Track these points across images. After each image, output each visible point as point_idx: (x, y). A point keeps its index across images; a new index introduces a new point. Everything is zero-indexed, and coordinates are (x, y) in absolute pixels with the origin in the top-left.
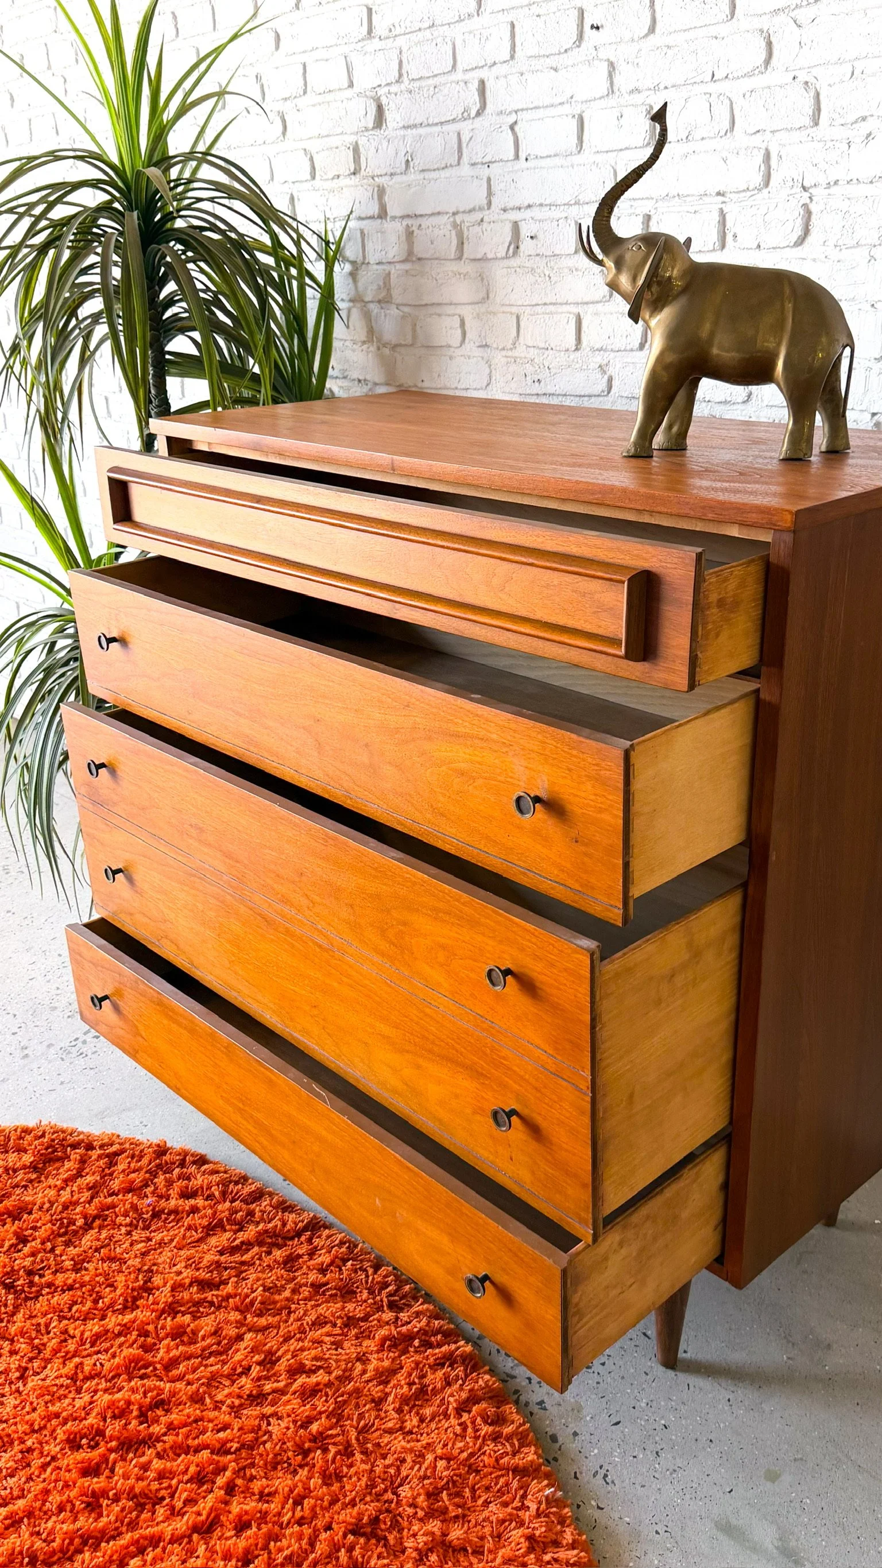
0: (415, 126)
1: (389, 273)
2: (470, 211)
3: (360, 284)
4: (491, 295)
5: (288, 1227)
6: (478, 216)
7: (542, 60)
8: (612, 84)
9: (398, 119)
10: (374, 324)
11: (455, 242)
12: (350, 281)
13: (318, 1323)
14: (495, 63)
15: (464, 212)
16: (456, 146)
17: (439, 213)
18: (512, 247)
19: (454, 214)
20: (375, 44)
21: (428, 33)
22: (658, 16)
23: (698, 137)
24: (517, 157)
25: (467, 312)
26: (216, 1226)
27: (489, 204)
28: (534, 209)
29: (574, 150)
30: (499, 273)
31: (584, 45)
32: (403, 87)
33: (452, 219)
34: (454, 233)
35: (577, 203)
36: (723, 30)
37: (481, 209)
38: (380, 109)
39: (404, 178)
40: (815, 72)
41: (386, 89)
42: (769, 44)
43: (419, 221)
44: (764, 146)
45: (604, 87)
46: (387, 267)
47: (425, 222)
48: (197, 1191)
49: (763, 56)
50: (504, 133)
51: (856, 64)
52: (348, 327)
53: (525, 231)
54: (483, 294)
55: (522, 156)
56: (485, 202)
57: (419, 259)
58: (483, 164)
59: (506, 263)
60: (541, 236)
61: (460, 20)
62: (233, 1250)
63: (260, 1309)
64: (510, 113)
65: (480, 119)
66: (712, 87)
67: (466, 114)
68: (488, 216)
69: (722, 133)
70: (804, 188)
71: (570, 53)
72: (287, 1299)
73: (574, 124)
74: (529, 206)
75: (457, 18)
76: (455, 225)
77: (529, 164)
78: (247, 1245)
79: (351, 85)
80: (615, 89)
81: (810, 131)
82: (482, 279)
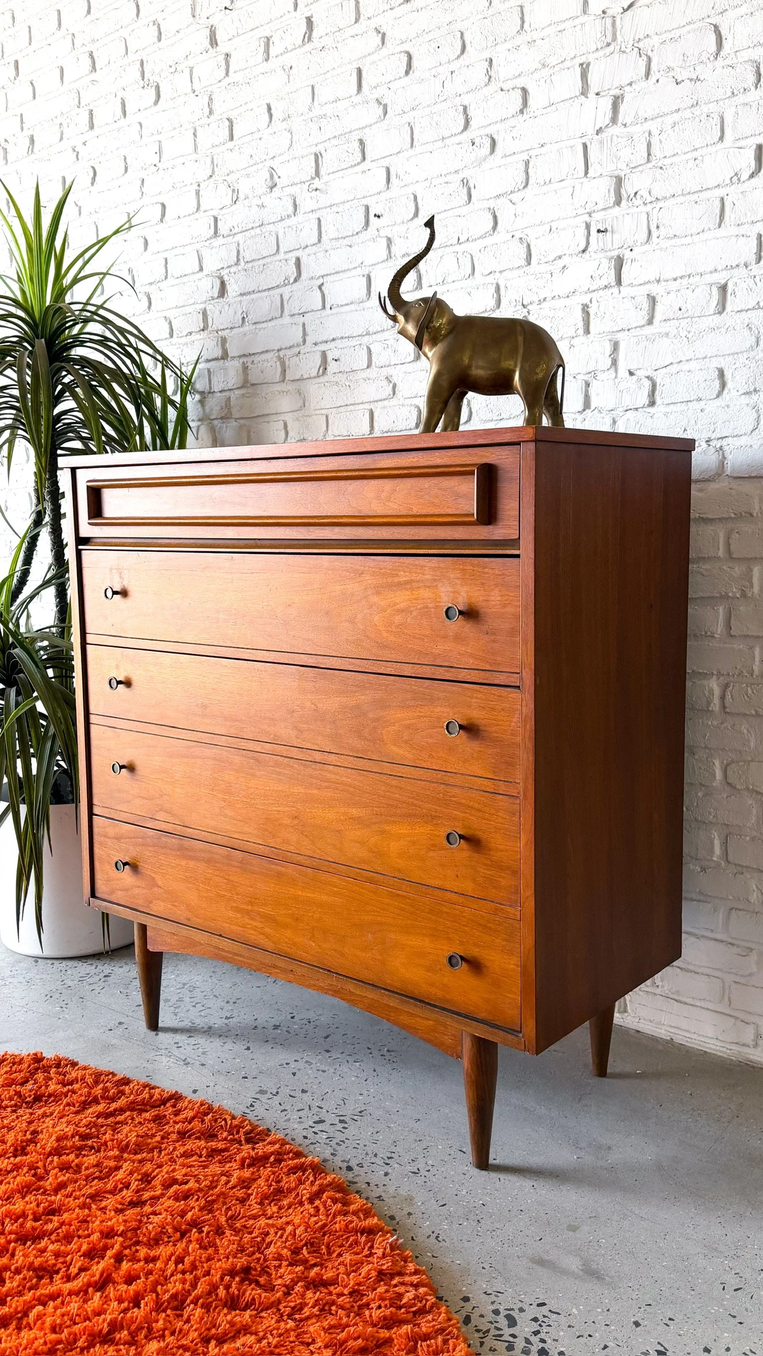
0: (249, 293)
1: (230, 397)
2: (290, 347)
3: (207, 408)
4: (307, 405)
5: (155, 1098)
6: (296, 350)
7: (341, 241)
8: (390, 252)
9: (237, 289)
10: (217, 435)
11: (279, 370)
12: (199, 406)
13: (186, 1155)
14: (307, 246)
15: (286, 348)
16: (279, 305)
17: (267, 351)
18: (322, 368)
19: (278, 350)
20: (220, 240)
21: (258, 231)
22: (420, 206)
23: (450, 281)
24: (324, 307)
25: (288, 418)
26: (91, 1102)
27: (304, 341)
28: (338, 341)
29: (365, 298)
30: (313, 389)
31: (369, 229)
32: (240, 268)
33: (276, 354)
34: (278, 363)
35: (368, 334)
36: (465, 210)
37: (298, 345)
38: (223, 284)
39: (241, 329)
40: (526, 231)
41: (227, 271)
42: (495, 218)
43: (252, 358)
44: (495, 282)
45: (384, 254)
46: (227, 394)
47: (257, 359)
48: (73, 1081)
49: (492, 224)
50: (314, 292)
51: (553, 224)
52: (197, 439)
53: (330, 356)
54: (301, 403)
55: (328, 306)
56: (301, 340)
57: (253, 385)
58: (299, 314)
59: (317, 380)
60: (342, 359)
61: (282, 220)
62: (107, 1115)
63: (134, 1150)
64: (319, 278)
65: (297, 284)
66: (458, 248)
67: (286, 281)
68: (303, 349)
69: (467, 276)
70: (523, 305)
71: (360, 235)
72: (158, 1142)
73: (364, 281)
74: (334, 340)
75: (279, 219)
76: (279, 358)
77: (333, 311)
78: (122, 1111)
79: (201, 269)
80: (392, 255)
81: (525, 269)
82: (300, 394)
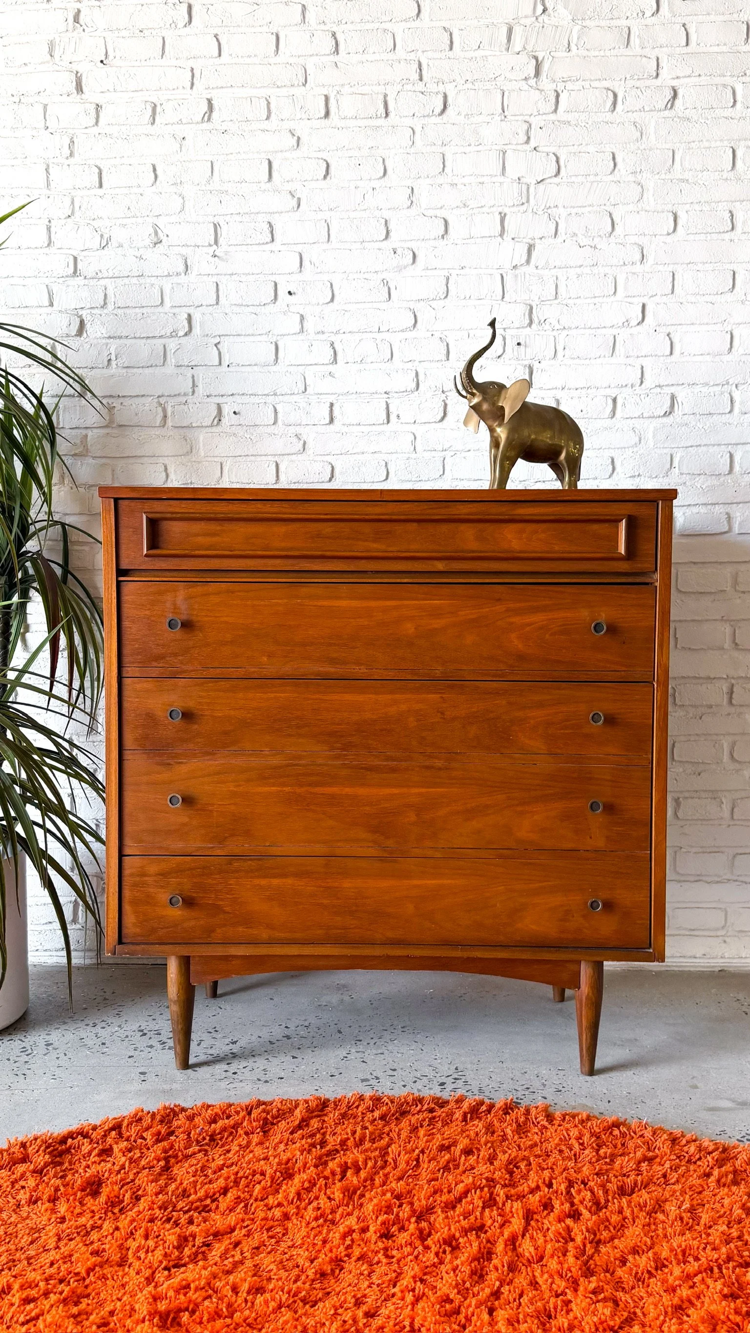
0: (120, 337)
2: (175, 396)
4: (194, 450)
6: (184, 399)
7: (243, 308)
8: (302, 327)
9: (104, 331)
11: (160, 415)
14: (202, 305)
15: (169, 396)
16: (162, 353)
17: (142, 396)
18: (217, 419)
19: (159, 397)
20: (79, 281)
21: (135, 280)
22: (336, 293)
23: (369, 361)
24: (220, 364)
25: (171, 461)
27: (194, 392)
28: (236, 396)
29: (272, 362)
30: (202, 437)
31: (277, 303)
32: (106, 311)
33: (155, 400)
34: (160, 409)
35: (275, 394)
36: (384, 306)
37: (185, 395)
38: (82, 324)
39: (105, 371)
40: (445, 333)
41: (89, 311)
42: (415, 316)
43: (121, 400)
44: (414, 369)
45: (298, 328)
46: (84, 432)
47: (127, 402)
49: (413, 321)
50: (210, 348)
51: (470, 332)
53: (227, 410)
55: (225, 362)
56: (191, 390)
57: (121, 426)
58: (188, 366)
59: (210, 430)
60: (242, 413)
61: (169, 275)
64: (215, 336)
65: (187, 338)
66: (379, 336)
67: (174, 334)
68: (190, 398)
69: (386, 360)
70: (443, 392)
71: (266, 306)
73: (273, 347)
74: (232, 395)
75: (166, 273)
76: (159, 404)
77: (230, 369)
79: (51, 305)
80: (305, 330)
81: (443, 363)
82: (186, 440)
